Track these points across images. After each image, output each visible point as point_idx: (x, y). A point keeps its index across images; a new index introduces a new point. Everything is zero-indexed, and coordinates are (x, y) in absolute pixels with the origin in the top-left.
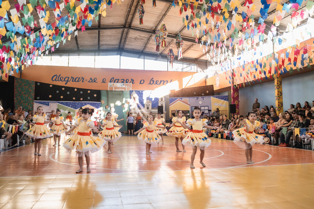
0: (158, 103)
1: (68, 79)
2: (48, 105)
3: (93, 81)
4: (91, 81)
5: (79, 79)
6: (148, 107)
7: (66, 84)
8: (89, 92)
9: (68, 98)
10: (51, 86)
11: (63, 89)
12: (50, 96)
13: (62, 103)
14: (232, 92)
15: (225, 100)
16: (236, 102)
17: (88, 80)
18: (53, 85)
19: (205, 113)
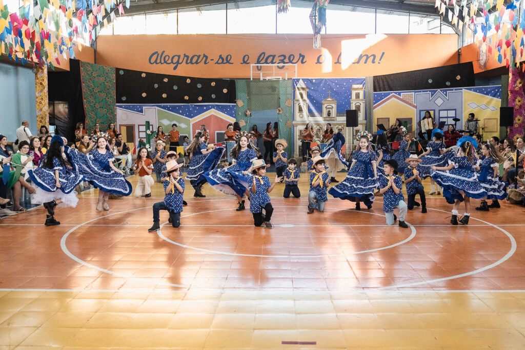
0: (350, 104)
1: (178, 60)
2: (141, 111)
3: (225, 61)
4: (220, 61)
5: (197, 60)
6: (329, 111)
7: (175, 68)
8: (213, 84)
9: (174, 97)
10: (144, 75)
11: (166, 80)
12: (144, 95)
13: (164, 107)
14: (510, 79)
15: (494, 96)
16: (519, 101)
17: (216, 60)
18: (146, 73)
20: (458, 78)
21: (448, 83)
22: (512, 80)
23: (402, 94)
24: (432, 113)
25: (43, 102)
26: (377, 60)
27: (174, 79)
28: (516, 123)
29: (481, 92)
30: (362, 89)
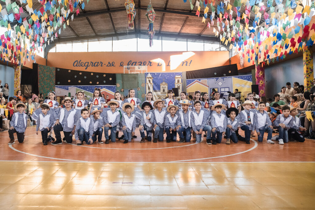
0: (174, 85)
1: (88, 64)
2: (68, 89)
3: (111, 65)
4: (109, 65)
5: (97, 65)
6: (164, 89)
7: (86, 68)
8: (105, 75)
10: (69, 71)
11: (81, 74)
12: (69, 81)
13: (79, 87)
14: (256, 71)
15: (248, 80)
16: (262, 82)
17: (107, 64)
18: (71, 70)
19: (225, 95)
20: (230, 72)
21: (225, 75)
23: (201, 80)
26: (188, 64)
27: (84, 73)
28: (261, 94)
29: (242, 78)
30: (180, 78)
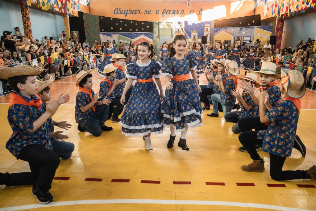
0: (203, 33)
1: (127, 12)
2: (111, 36)
3: (148, 13)
4: (146, 13)
5: (136, 12)
6: (194, 36)
7: (126, 16)
8: (143, 23)
9: (125, 30)
10: (111, 19)
11: (121, 21)
12: (112, 28)
13: (121, 34)
14: (277, 23)
15: (269, 31)
16: (280, 33)
17: (144, 12)
18: (113, 18)
19: (247, 44)
20: (254, 22)
21: (249, 24)
22: (277, 24)
23: (227, 29)
24: (240, 38)
25: (68, 31)
27: (125, 21)
28: (277, 43)
29: (263, 28)
30: (209, 26)
